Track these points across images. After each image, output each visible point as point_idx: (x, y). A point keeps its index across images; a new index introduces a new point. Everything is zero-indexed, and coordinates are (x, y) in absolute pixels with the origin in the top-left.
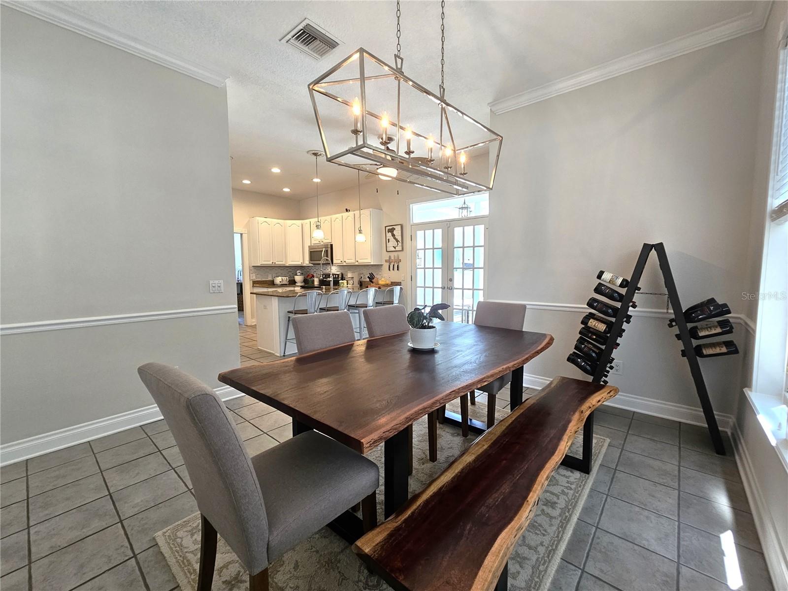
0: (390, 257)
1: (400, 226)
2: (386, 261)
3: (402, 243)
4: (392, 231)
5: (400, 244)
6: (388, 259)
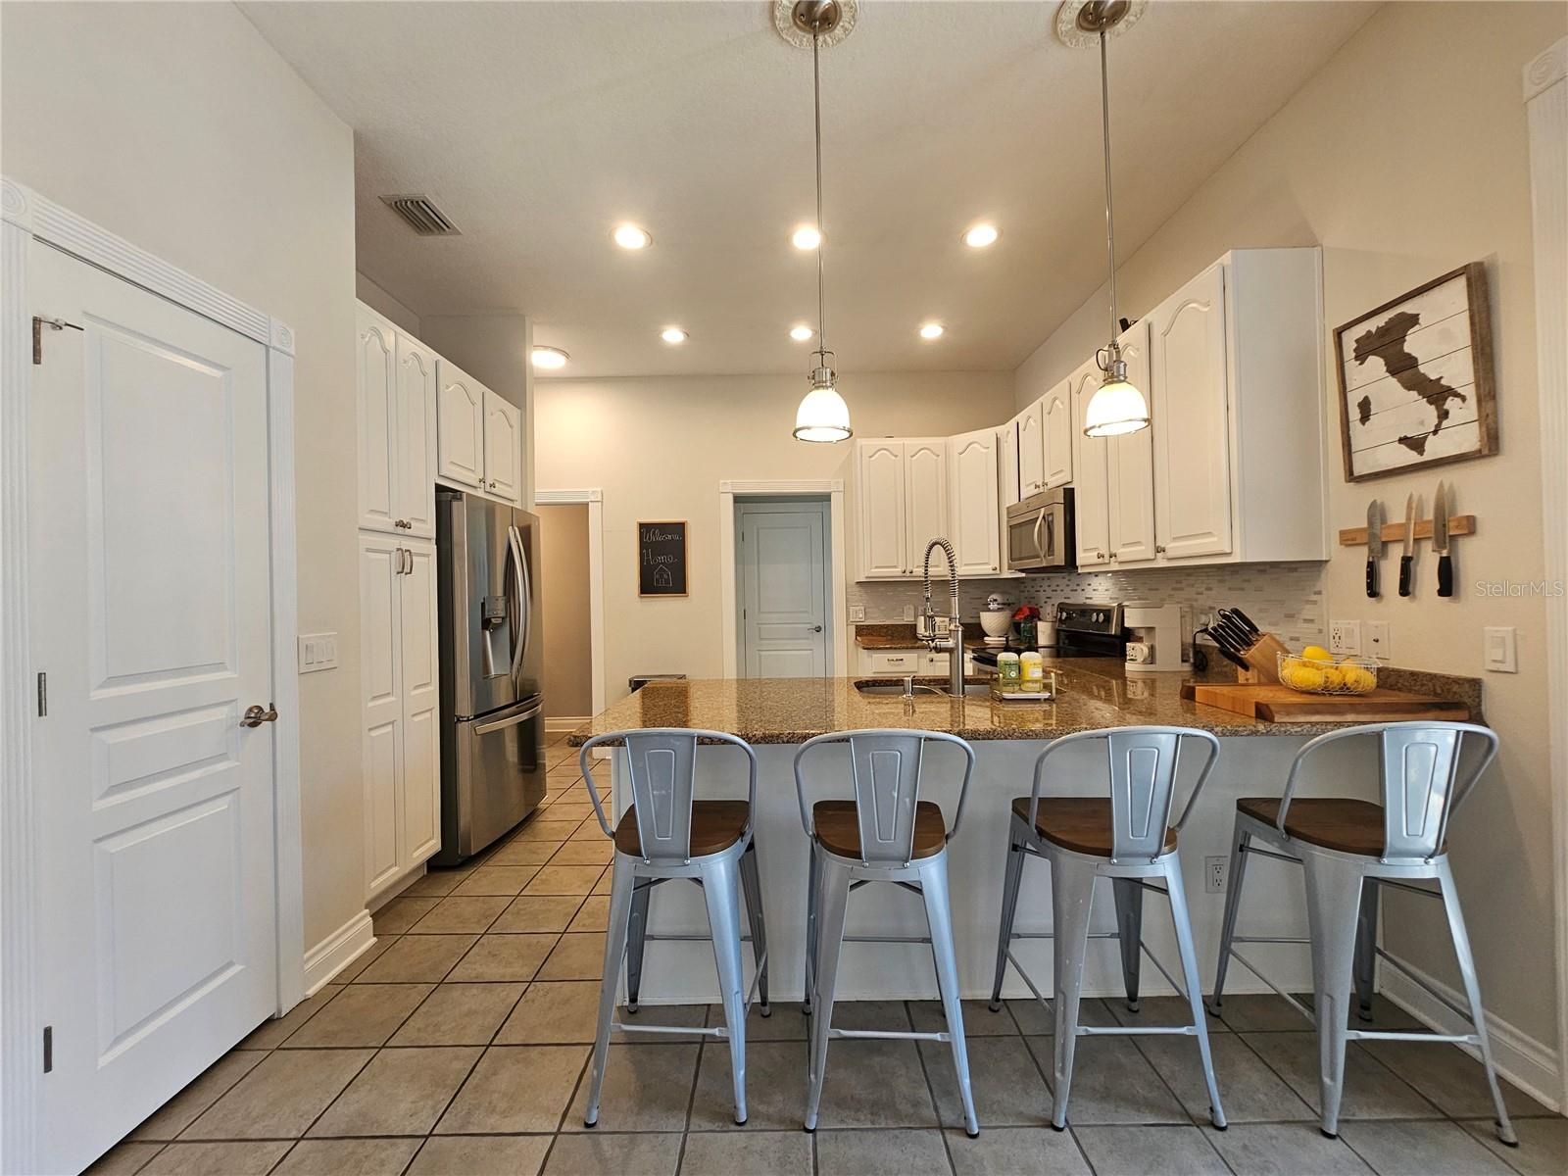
0: (1378, 508)
2: (1348, 539)
4: (1389, 341)
5: (1463, 412)
6: (1365, 525)
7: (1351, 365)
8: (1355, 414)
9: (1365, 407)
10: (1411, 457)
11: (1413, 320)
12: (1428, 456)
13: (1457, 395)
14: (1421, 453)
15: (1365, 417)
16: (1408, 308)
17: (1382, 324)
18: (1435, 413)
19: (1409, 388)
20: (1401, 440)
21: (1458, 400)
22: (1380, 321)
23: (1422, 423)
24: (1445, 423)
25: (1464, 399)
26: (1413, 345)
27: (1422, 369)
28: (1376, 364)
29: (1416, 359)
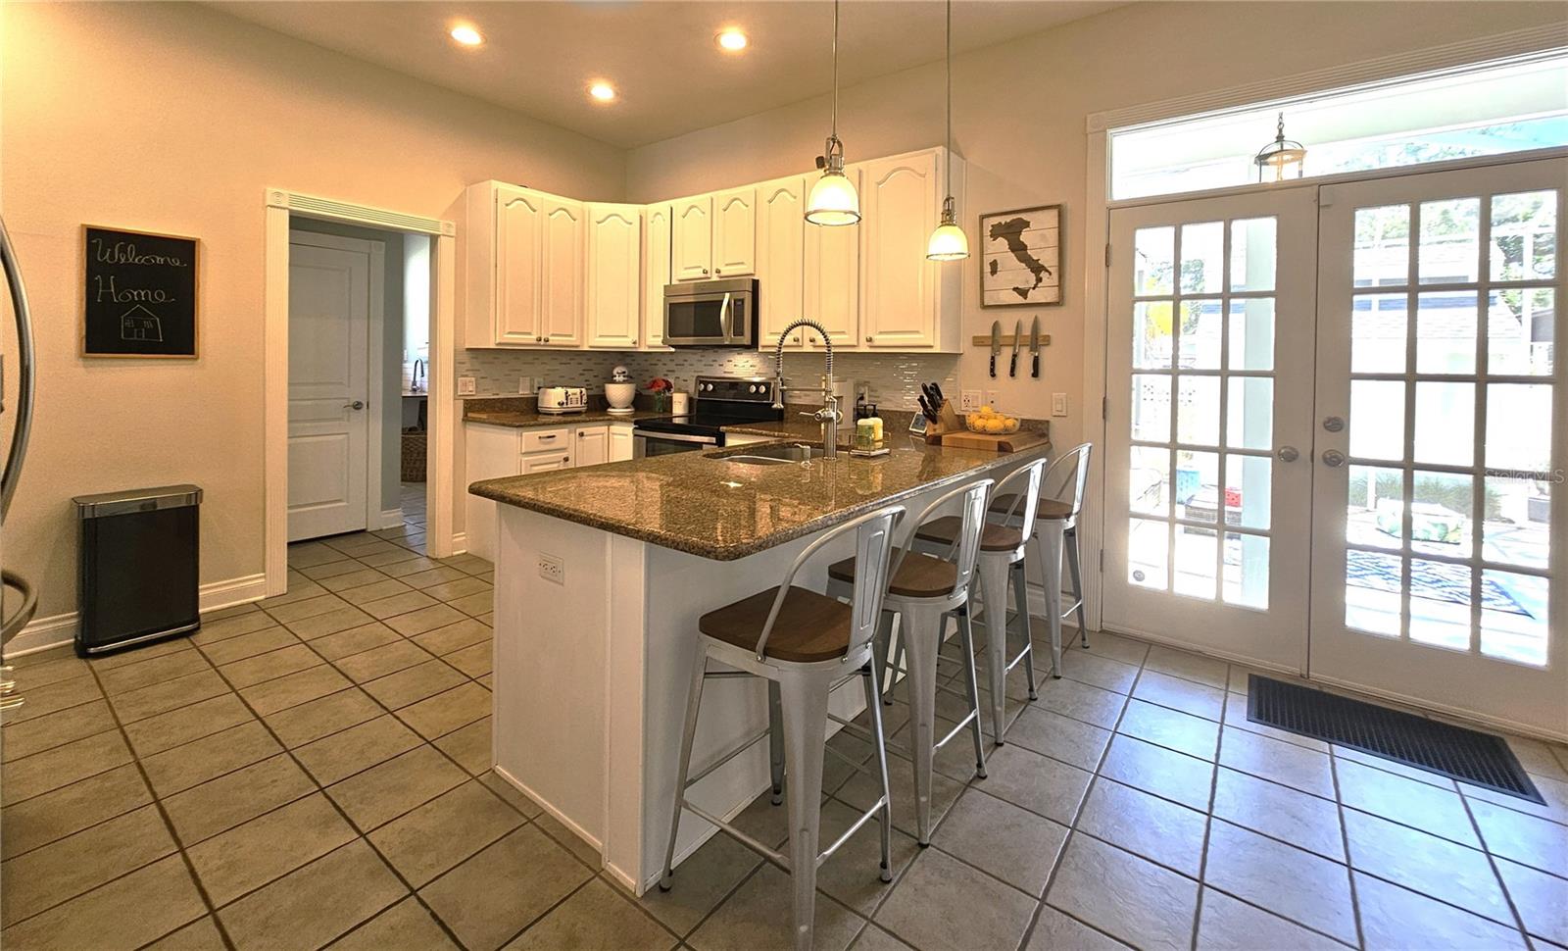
0: (996, 327)
1: (1055, 212)
2: (978, 342)
3: (1061, 277)
4: (1011, 232)
5: (1049, 281)
6: (990, 334)
7: (988, 239)
8: (987, 269)
9: (994, 265)
10: (1020, 300)
11: (1027, 224)
12: (1028, 301)
13: (1047, 271)
14: (1026, 298)
15: (994, 272)
16: (1024, 216)
17: (1008, 221)
18: (1035, 278)
19: (1021, 261)
20: (1015, 289)
21: (1047, 273)
22: (1008, 219)
23: (1027, 282)
24: (1040, 285)
25: (1050, 274)
26: (1025, 237)
27: (1029, 252)
28: (1002, 243)
29: (1026, 246)
